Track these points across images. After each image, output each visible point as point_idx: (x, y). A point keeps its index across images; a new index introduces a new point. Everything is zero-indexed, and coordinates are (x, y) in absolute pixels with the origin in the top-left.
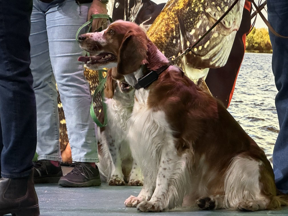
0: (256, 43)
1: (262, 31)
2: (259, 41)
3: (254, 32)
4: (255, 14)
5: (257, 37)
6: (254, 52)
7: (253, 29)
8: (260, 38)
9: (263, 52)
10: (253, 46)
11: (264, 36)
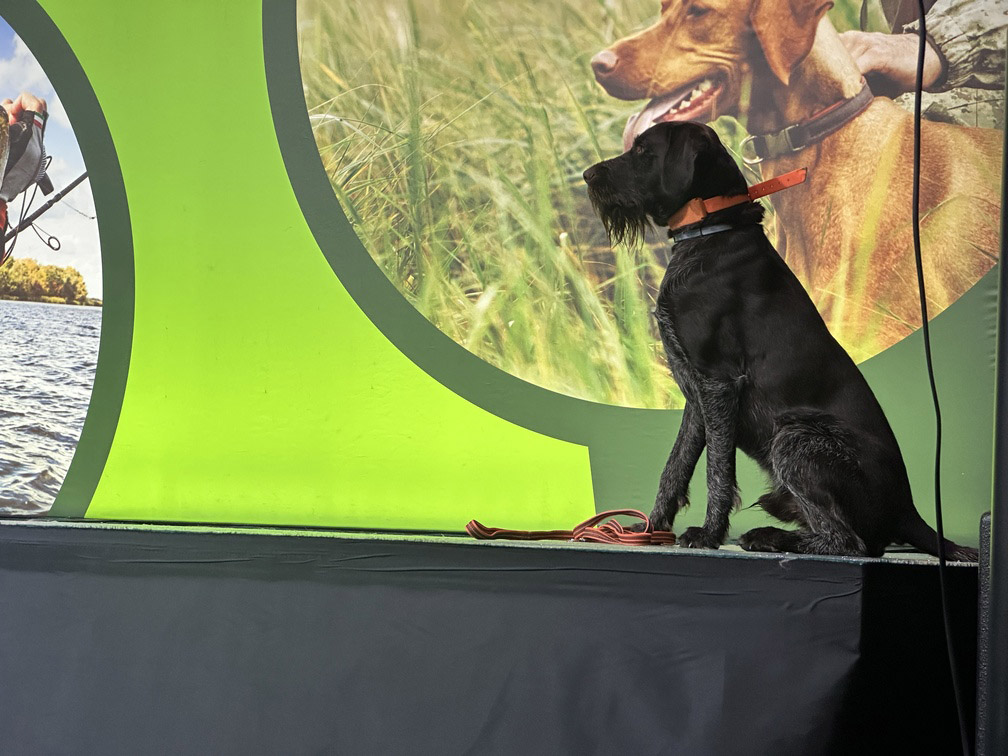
0: (14, 284)
1: (26, 263)
2: (19, 280)
3: (10, 266)
4: (14, 233)
5: (17, 274)
6: (8, 299)
7: (9, 260)
8: (21, 277)
9: (26, 300)
10: (9, 288)
11: (29, 272)
